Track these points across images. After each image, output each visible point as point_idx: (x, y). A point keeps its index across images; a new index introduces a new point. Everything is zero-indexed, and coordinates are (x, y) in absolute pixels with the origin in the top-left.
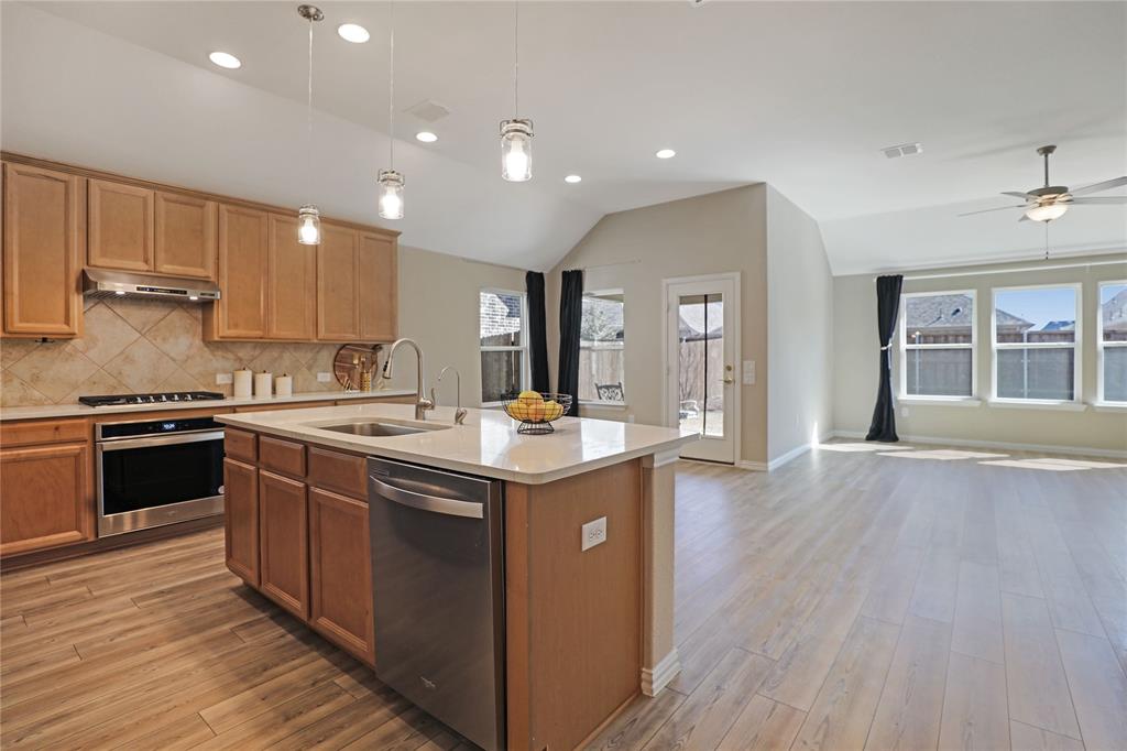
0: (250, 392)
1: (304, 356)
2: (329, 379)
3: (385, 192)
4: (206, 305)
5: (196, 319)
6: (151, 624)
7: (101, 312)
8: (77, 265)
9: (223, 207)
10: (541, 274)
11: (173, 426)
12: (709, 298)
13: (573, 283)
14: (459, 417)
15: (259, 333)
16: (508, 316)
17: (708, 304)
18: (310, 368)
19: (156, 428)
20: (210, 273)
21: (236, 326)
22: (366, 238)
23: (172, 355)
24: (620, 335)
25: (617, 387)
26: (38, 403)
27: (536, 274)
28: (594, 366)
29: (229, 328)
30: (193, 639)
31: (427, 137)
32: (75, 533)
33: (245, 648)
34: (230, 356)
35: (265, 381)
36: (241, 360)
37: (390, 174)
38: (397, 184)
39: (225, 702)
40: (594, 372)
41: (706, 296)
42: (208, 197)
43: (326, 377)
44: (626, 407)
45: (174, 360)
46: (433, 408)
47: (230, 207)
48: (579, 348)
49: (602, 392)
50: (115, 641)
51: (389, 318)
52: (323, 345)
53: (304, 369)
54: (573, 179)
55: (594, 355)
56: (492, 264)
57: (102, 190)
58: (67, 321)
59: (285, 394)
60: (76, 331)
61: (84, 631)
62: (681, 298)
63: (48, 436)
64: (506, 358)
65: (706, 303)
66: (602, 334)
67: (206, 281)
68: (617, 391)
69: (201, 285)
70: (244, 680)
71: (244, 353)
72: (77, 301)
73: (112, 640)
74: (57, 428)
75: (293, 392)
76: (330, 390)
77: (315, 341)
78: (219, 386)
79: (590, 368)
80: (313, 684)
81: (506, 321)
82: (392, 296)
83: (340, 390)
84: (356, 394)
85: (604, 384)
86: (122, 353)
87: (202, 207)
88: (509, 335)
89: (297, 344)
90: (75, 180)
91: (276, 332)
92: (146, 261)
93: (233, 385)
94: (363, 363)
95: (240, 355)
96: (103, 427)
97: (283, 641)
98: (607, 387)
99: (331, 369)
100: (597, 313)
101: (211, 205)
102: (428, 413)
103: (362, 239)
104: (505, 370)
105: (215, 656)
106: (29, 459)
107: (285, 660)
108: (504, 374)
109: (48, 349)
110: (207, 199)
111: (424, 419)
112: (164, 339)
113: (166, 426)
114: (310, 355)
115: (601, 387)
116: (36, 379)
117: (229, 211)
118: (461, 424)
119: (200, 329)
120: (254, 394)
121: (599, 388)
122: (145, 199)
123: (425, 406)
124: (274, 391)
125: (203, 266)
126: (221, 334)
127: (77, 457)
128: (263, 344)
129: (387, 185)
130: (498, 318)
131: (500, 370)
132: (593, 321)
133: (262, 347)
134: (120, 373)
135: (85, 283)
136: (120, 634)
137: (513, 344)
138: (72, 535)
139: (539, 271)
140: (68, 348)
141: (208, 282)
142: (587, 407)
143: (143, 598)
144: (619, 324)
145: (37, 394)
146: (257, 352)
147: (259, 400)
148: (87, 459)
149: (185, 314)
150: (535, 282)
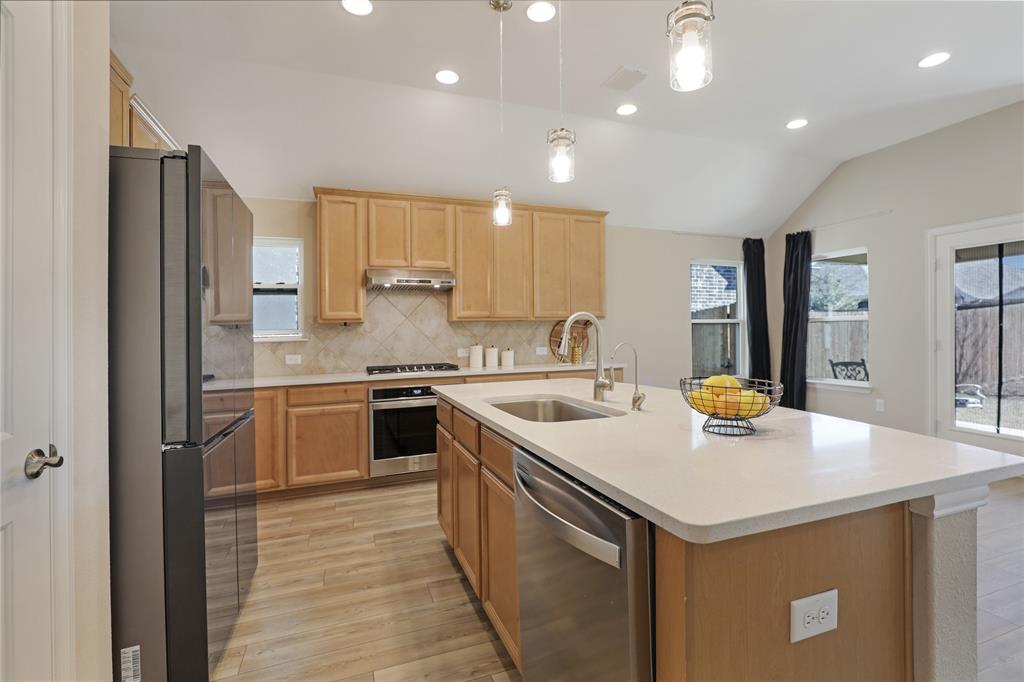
0: (481, 365)
1: (525, 333)
2: (546, 353)
3: (555, 153)
4: (448, 291)
5: (443, 303)
6: (378, 563)
7: (381, 301)
8: (362, 267)
9: (459, 208)
10: (760, 242)
11: (420, 391)
12: (1005, 251)
13: (799, 246)
14: (637, 402)
15: (486, 313)
16: (727, 288)
17: (1004, 259)
18: (530, 343)
19: (409, 392)
20: (448, 264)
21: (469, 308)
22: (577, 221)
23: (427, 333)
24: (863, 305)
25: (858, 364)
26: (344, 371)
27: (755, 241)
28: (828, 339)
29: (464, 309)
30: (398, 587)
31: (627, 110)
32: (356, 472)
33: (431, 609)
34: (467, 333)
35: (493, 354)
36: (475, 336)
37: (559, 133)
38: (567, 142)
39: (396, 667)
40: (828, 345)
41: (1001, 246)
42: (447, 201)
43: (543, 351)
44: (872, 390)
45: (428, 338)
46: (611, 388)
47: (465, 208)
48: (807, 320)
49: (838, 370)
50: (350, 574)
51: (596, 295)
52: (540, 322)
53: (525, 344)
54: (797, 124)
55: (828, 328)
56: (703, 235)
57: (377, 206)
58: (356, 310)
59: (509, 366)
60: (362, 316)
61: (336, 558)
62: (958, 252)
63: (341, 397)
64: (721, 332)
65: (1001, 256)
66: (839, 304)
67: (446, 272)
68: (858, 369)
69: (444, 275)
70: (418, 646)
71: (478, 330)
72: (362, 293)
73: (348, 572)
74: (346, 391)
75: (515, 364)
76: (546, 363)
77: (532, 319)
78: (459, 359)
79: (823, 342)
80: (473, 673)
81: (724, 294)
82: (600, 274)
83: (553, 363)
84: (569, 367)
85: (841, 361)
86: (394, 332)
87: (443, 210)
88: (724, 308)
89: (519, 322)
90: (361, 202)
91: (501, 311)
92: (406, 259)
93: (469, 357)
94: (575, 338)
95: (475, 332)
96: (374, 391)
97: (461, 610)
98: (846, 364)
99: (547, 343)
100: (833, 281)
101: (449, 208)
102: (607, 394)
103: (573, 222)
104: (720, 343)
105: (407, 611)
106: (329, 414)
107: (458, 634)
108: (719, 348)
109: (349, 330)
110: (447, 203)
111: (603, 400)
112: (421, 321)
113: (415, 392)
114: (530, 331)
115: (837, 364)
116: (342, 353)
117: (463, 211)
118: (639, 409)
119: (445, 312)
120: (484, 365)
121: (834, 365)
122: (404, 210)
123: (603, 386)
124: (500, 363)
125: (445, 260)
126: (459, 315)
127: (357, 413)
128: (493, 322)
129: (557, 145)
130: (715, 292)
131: (715, 344)
132: (828, 290)
133: (490, 325)
134: (392, 348)
135: (366, 280)
136: (355, 567)
137: (729, 317)
138: (353, 473)
139: (758, 237)
140: (361, 329)
141: (448, 272)
142: (818, 386)
143: (382, 536)
144: (862, 293)
145: (343, 364)
146: (488, 330)
147: (488, 371)
148: (364, 414)
149: (435, 299)
150: (754, 250)
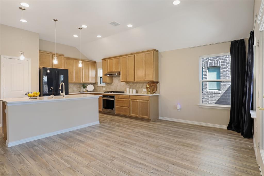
1: (141, 85)
2: (145, 91)
8: (107, 72)
9: (121, 57)
15: (126, 80)
18: (142, 88)
29: (122, 80)
34: (129, 85)
51: (152, 74)
53: (141, 88)
57: (109, 60)
59: (134, 93)
71: (131, 84)
72: (107, 77)
76: (146, 93)
87: (118, 58)
89: (139, 82)
95: (130, 85)
99: (146, 88)
103: (145, 55)
120: (129, 92)
122: (113, 60)
125: (119, 69)
